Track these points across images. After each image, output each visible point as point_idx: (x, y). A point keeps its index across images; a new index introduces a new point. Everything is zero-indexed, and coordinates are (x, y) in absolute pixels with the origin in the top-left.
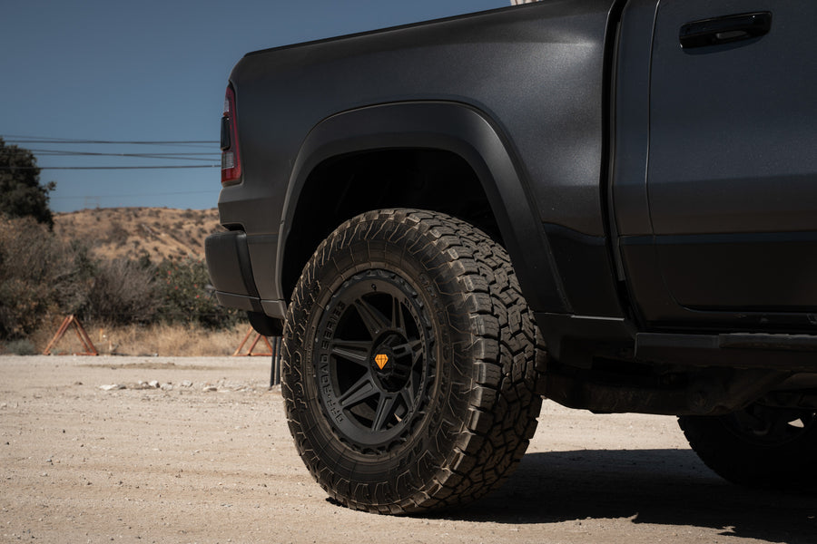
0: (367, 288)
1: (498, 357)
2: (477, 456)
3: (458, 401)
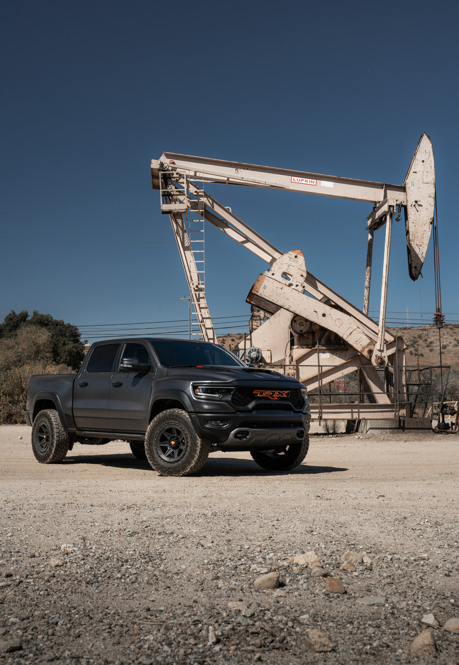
0: (42, 424)
2: (56, 453)
3: (52, 443)
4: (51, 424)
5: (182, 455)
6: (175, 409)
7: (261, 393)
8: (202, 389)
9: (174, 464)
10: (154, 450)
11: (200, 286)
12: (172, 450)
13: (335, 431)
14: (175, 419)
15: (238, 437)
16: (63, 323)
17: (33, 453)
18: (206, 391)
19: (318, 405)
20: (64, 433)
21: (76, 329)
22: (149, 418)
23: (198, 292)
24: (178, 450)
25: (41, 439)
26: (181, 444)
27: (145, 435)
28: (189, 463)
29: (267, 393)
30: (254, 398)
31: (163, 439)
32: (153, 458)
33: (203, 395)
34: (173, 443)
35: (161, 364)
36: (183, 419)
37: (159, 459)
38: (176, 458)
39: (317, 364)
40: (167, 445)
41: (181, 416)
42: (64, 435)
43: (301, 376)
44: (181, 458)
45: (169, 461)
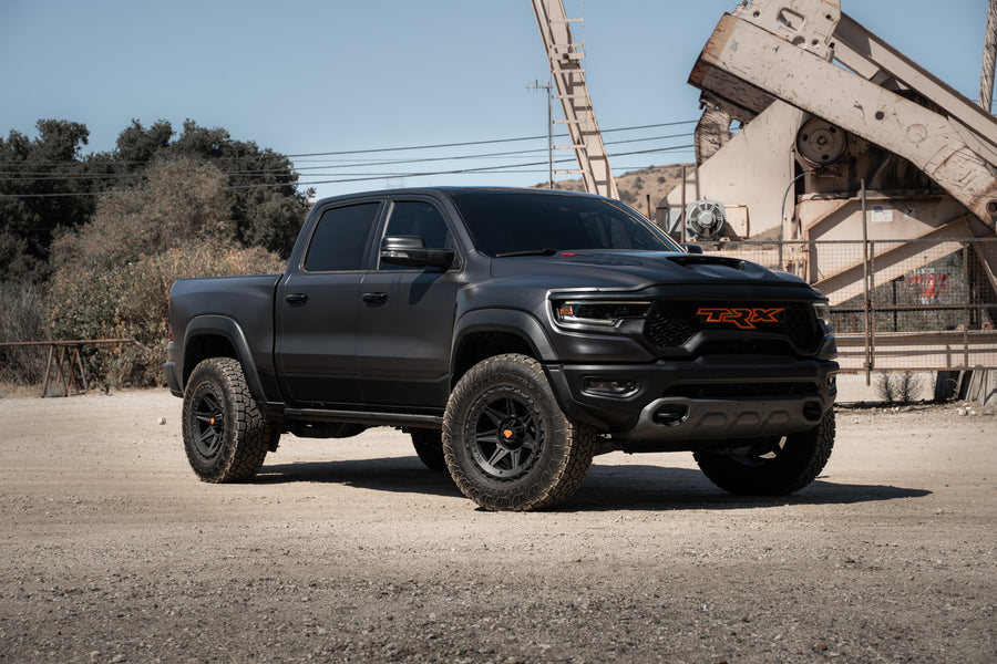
0: (205, 391)
1: (244, 419)
2: (240, 458)
3: (230, 437)
4: (226, 392)
5: (529, 461)
6: (511, 356)
7: (716, 315)
8: (574, 306)
9: (511, 484)
10: (465, 451)
11: (572, 56)
12: (507, 451)
13: (906, 398)
14: (511, 380)
15: (662, 418)
16: (256, 148)
17: (187, 460)
18: (581, 311)
19: (863, 335)
20: (257, 411)
21: (287, 163)
22: (449, 376)
23: (569, 71)
24: (519, 450)
25: (204, 426)
26: (526, 435)
27: (442, 415)
28: (547, 480)
29: (729, 315)
30: (697, 325)
31: (485, 425)
32: (462, 471)
33: (576, 323)
34: (508, 433)
35: (477, 249)
36: (530, 379)
37: (475, 473)
38: (516, 469)
39: (862, 238)
40: (495, 439)
41: (526, 370)
42: (257, 418)
43: (820, 266)
44: (528, 468)
45: (499, 475)
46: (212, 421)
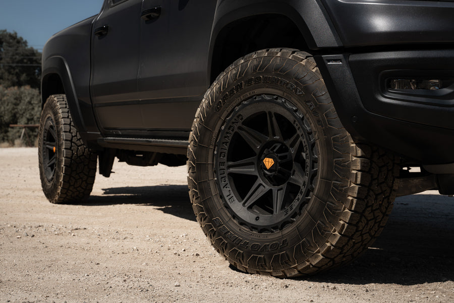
1: (71, 148)
3: (59, 163)
4: (58, 123)
5: (296, 204)
6: (274, 50)
10: (212, 185)
12: (267, 188)
14: (273, 83)
24: (284, 186)
26: (295, 166)
27: (187, 138)
28: (321, 235)
31: (239, 150)
34: (269, 162)
36: (299, 81)
37: (226, 215)
38: (279, 215)
40: (252, 170)
41: (295, 67)
44: (294, 216)
45: (253, 222)
46: (54, 148)
